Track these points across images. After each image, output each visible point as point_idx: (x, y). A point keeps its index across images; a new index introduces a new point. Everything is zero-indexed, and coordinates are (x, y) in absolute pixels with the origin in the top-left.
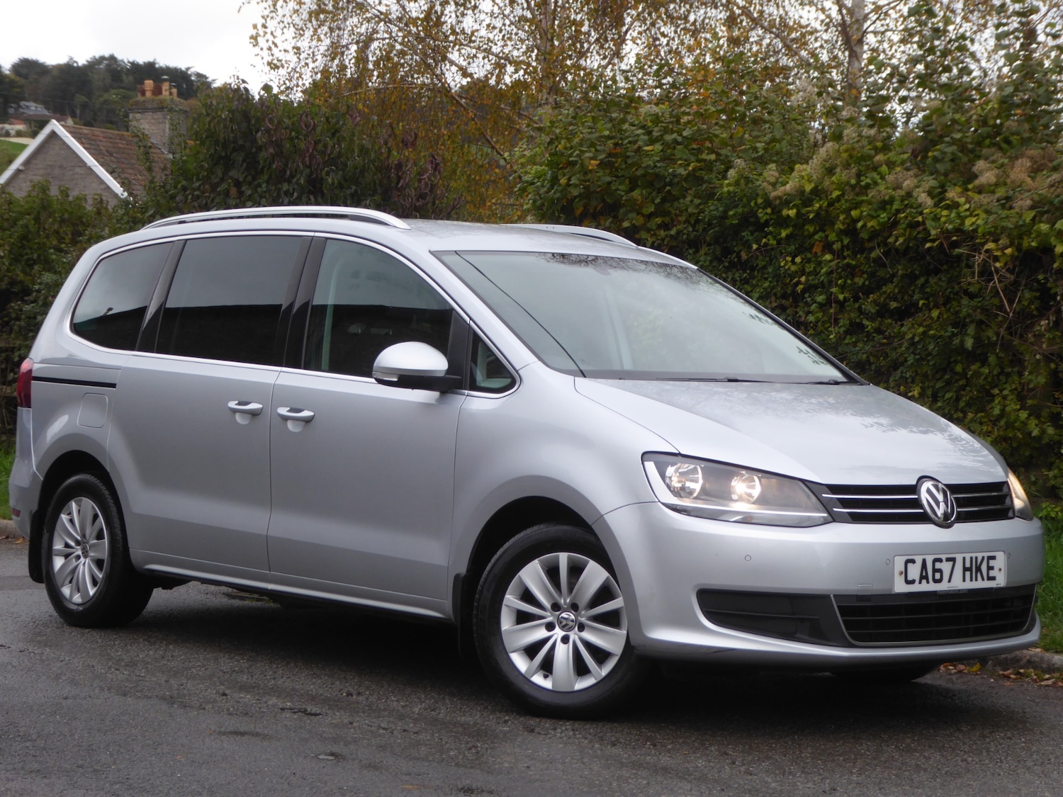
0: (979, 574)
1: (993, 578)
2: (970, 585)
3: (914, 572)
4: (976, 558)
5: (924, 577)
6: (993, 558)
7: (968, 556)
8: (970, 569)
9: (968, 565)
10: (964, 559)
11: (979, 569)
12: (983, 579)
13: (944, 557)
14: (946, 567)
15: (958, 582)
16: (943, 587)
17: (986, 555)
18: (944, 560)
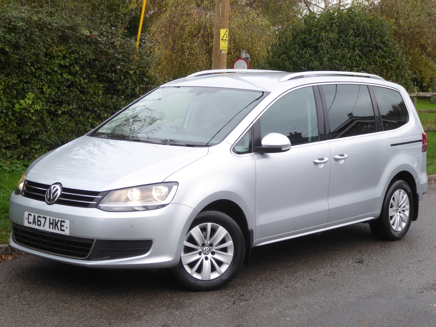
0: (56, 227)
1: (64, 231)
2: (51, 230)
3: (31, 219)
4: (55, 220)
5: (34, 222)
6: (64, 222)
7: (52, 218)
8: (52, 224)
9: (51, 222)
10: (50, 219)
11: (56, 225)
12: (58, 230)
13: (42, 216)
14: (43, 220)
15: (47, 228)
16: (41, 228)
17: (60, 219)
18: (42, 217)
